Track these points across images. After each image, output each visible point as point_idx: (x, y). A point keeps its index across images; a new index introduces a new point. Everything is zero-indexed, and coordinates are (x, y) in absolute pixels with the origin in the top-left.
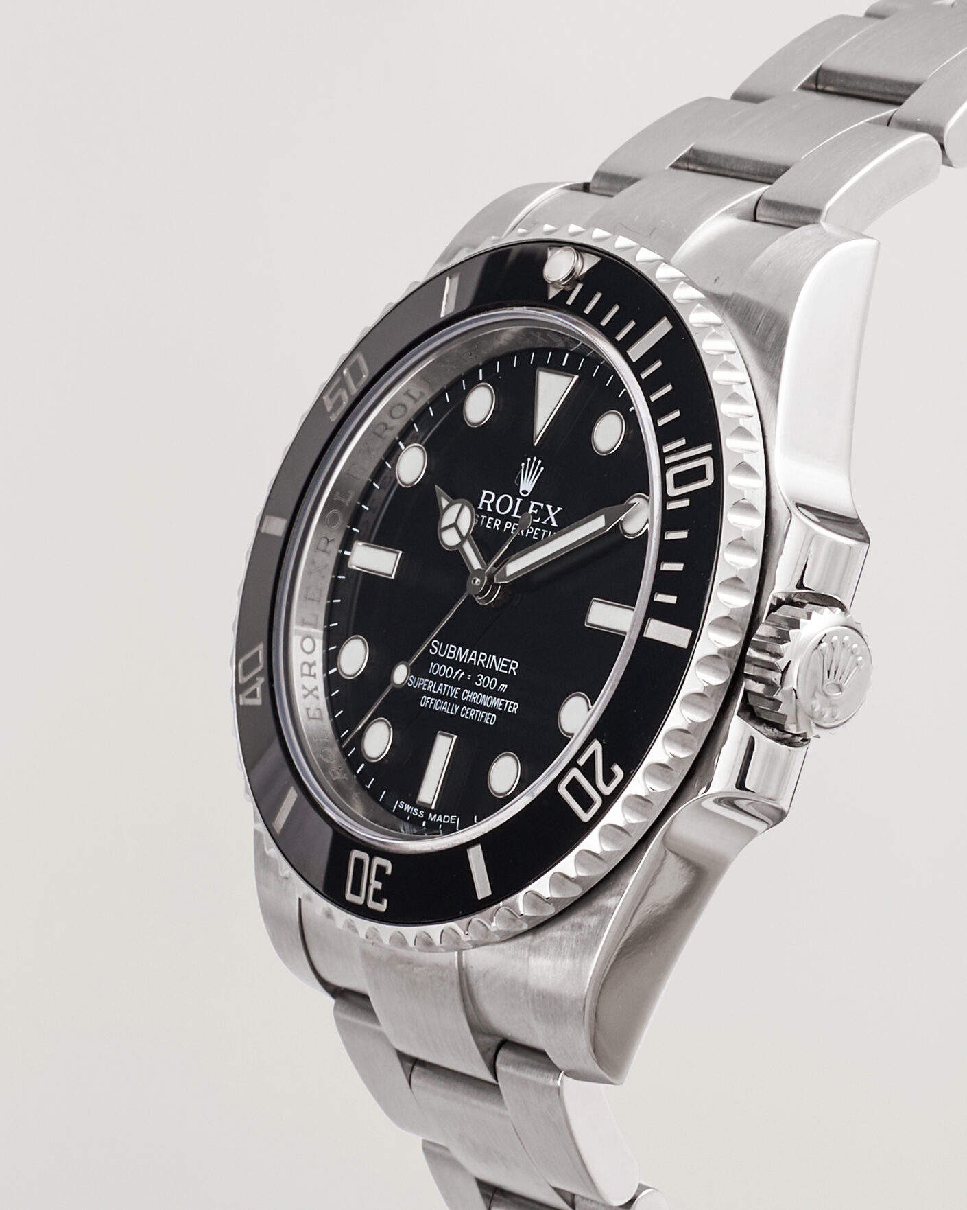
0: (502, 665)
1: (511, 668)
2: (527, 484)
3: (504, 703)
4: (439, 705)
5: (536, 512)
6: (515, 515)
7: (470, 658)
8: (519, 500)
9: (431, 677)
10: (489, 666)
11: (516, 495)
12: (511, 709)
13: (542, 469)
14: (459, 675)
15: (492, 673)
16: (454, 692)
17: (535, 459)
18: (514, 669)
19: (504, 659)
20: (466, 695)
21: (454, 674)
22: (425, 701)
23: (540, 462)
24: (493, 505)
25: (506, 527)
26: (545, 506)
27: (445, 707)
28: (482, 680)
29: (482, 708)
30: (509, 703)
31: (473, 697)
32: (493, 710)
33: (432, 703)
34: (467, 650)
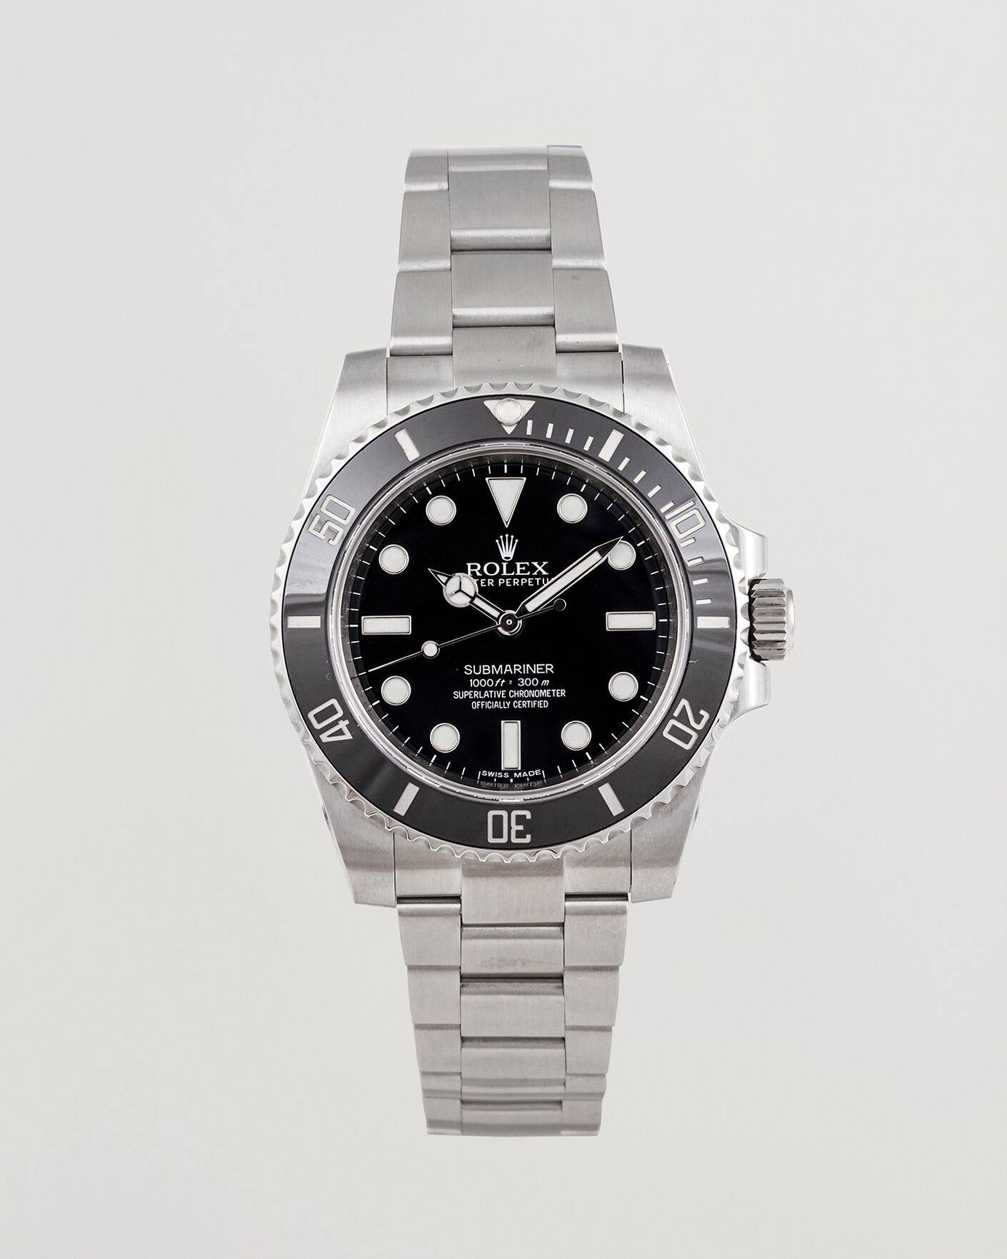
0: (538, 669)
1: (547, 669)
2: (507, 552)
3: (551, 693)
4: (490, 705)
5: (524, 568)
6: (505, 573)
7: (506, 670)
8: (505, 564)
9: (474, 689)
10: (526, 671)
11: (500, 561)
12: (560, 694)
13: (517, 541)
14: (500, 683)
15: (531, 675)
16: (502, 694)
17: (507, 536)
18: (550, 669)
19: (538, 665)
20: (512, 694)
21: (495, 683)
22: (475, 705)
23: (512, 537)
24: (481, 571)
25: (500, 583)
26: (530, 564)
27: (496, 705)
28: (523, 682)
29: (532, 699)
30: (555, 692)
31: (521, 693)
32: (543, 698)
33: (482, 705)
34: (501, 666)
